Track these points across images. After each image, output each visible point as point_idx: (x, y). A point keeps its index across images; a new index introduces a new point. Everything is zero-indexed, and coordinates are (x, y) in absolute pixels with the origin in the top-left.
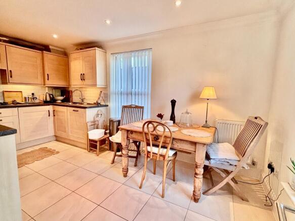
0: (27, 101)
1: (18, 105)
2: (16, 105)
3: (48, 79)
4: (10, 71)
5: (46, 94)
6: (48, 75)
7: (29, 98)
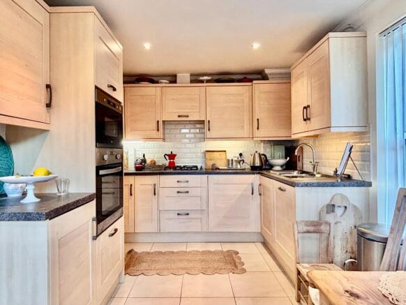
0: (230, 166)
1: (218, 171)
2: (214, 171)
3: (258, 128)
4: (209, 121)
5: (255, 154)
6: (258, 120)
7: (232, 160)
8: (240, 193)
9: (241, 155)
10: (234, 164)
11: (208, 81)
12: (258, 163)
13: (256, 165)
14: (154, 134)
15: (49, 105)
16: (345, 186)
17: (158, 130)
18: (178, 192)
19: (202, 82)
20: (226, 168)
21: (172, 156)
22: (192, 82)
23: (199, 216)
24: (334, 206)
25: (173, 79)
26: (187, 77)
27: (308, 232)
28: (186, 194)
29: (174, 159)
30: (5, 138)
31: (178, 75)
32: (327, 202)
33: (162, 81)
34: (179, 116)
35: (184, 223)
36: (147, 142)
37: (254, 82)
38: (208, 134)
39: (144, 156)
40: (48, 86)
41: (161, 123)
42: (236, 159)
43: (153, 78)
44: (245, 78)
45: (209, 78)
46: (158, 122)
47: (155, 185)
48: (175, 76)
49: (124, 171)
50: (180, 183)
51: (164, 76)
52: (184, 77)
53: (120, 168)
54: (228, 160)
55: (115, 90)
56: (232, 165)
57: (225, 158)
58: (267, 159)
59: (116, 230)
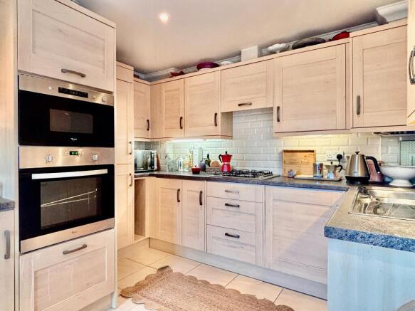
0: (318, 174)
4: (278, 108)
5: (353, 157)
6: (359, 98)
7: (321, 165)
9: (339, 157)
10: (325, 171)
12: (358, 173)
13: (356, 175)
17: (216, 125)
18: (226, 205)
21: (227, 158)
22: (261, 55)
26: (254, 50)
28: (237, 209)
29: (229, 161)
31: (242, 51)
33: (223, 63)
34: (240, 105)
35: (234, 247)
36: (207, 140)
38: (277, 127)
39: (208, 156)
41: (219, 117)
42: (329, 164)
44: (343, 33)
45: (283, 45)
46: (216, 114)
47: (201, 192)
48: (240, 53)
50: (229, 194)
52: (250, 52)
53: (105, 171)
54: (315, 165)
55: (83, 76)
56: (321, 171)
57: (312, 161)
58: (378, 166)
59: (85, 246)
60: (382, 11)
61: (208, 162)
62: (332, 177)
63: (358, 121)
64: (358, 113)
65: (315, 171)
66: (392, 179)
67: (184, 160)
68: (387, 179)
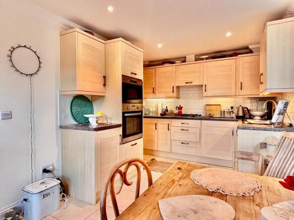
4: (205, 85)
5: (239, 107)
6: (241, 83)
7: (224, 111)
8: (223, 133)
9: (232, 108)
10: (226, 114)
11: (207, 59)
12: (241, 114)
14: (171, 94)
15: (104, 85)
16: (275, 131)
17: (173, 92)
18: (182, 130)
19: (203, 59)
20: (219, 116)
21: (180, 108)
22: (196, 60)
23: (195, 146)
24: (266, 144)
25: (184, 60)
26: (193, 57)
27: (243, 159)
28: (187, 132)
29: (181, 110)
30: (90, 100)
31: (187, 57)
32: (262, 141)
33: (177, 62)
34: (186, 83)
35: (186, 149)
37: (239, 56)
38: (205, 94)
39: (166, 107)
40: (104, 77)
41: (175, 88)
42: (227, 110)
43: (172, 61)
44: (235, 53)
45: (207, 56)
46: (173, 87)
47: (169, 124)
48: (185, 57)
49: (144, 115)
50: (183, 124)
51: (178, 59)
52: (190, 58)
53: (140, 113)
54: (221, 111)
55: (136, 74)
56: (224, 114)
57: (219, 110)
58: (249, 111)
59: (136, 144)
60: (250, 47)
61: (167, 110)
62: (229, 116)
63: (241, 92)
64: (241, 89)
65: (221, 114)
66: (254, 116)
67: (153, 109)
68: (252, 117)
